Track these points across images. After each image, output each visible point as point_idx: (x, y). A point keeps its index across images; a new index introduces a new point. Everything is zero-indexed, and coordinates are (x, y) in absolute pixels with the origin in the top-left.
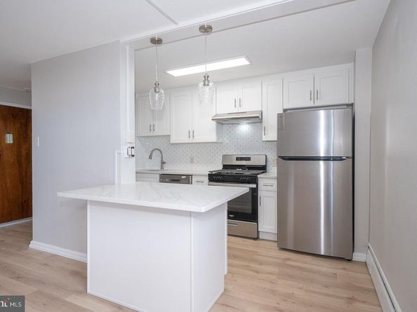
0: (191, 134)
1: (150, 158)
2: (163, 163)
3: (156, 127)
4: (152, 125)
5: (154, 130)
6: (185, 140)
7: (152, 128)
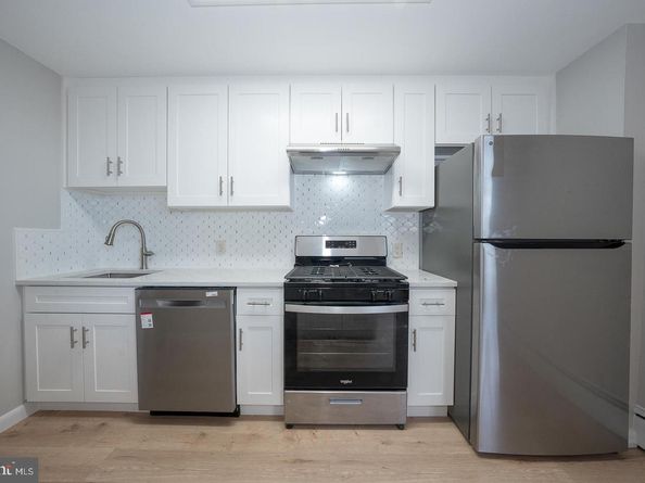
0: (227, 185)
1: (109, 241)
2: (146, 255)
3: (125, 167)
4: (115, 161)
5: (119, 173)
6: (209, 198)
7: (114, 166)
